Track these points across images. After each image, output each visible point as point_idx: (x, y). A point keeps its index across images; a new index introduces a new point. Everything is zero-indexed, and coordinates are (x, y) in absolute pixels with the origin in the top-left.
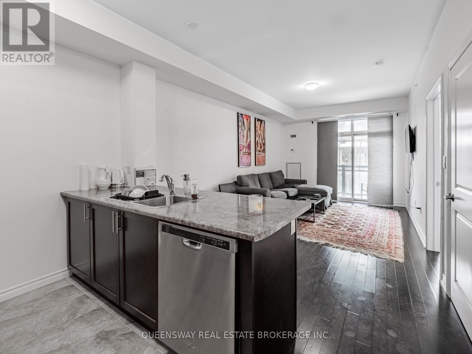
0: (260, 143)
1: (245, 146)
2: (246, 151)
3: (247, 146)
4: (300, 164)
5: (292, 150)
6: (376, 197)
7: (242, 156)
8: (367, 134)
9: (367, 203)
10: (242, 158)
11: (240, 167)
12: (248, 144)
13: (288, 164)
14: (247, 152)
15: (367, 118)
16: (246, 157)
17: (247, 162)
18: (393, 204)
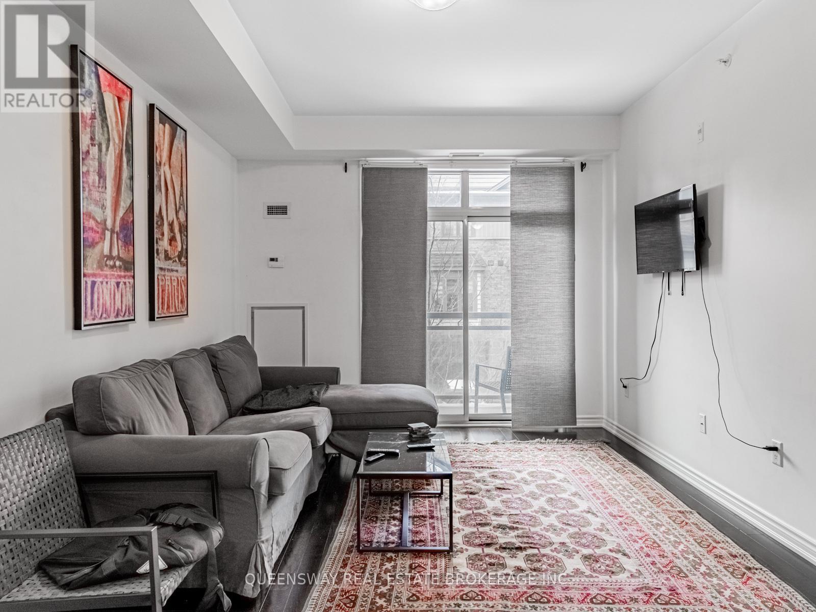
0: (170, 219)
1: (109, 223)
2: (115, 253)
3: (117, 229)
4: (301, 311)
5: (272, 260)
6: (534, 405)
7: (94, 275)
8: (509, 219)
9: (509, 424)
10: (94, 283)
11: (83, 328)
12: (123, 219)
13: (256, 311)
14: (119, 258)
15: (509, 170)
16: (113, 282)
17: (118, 304)
18: (575, 423)
